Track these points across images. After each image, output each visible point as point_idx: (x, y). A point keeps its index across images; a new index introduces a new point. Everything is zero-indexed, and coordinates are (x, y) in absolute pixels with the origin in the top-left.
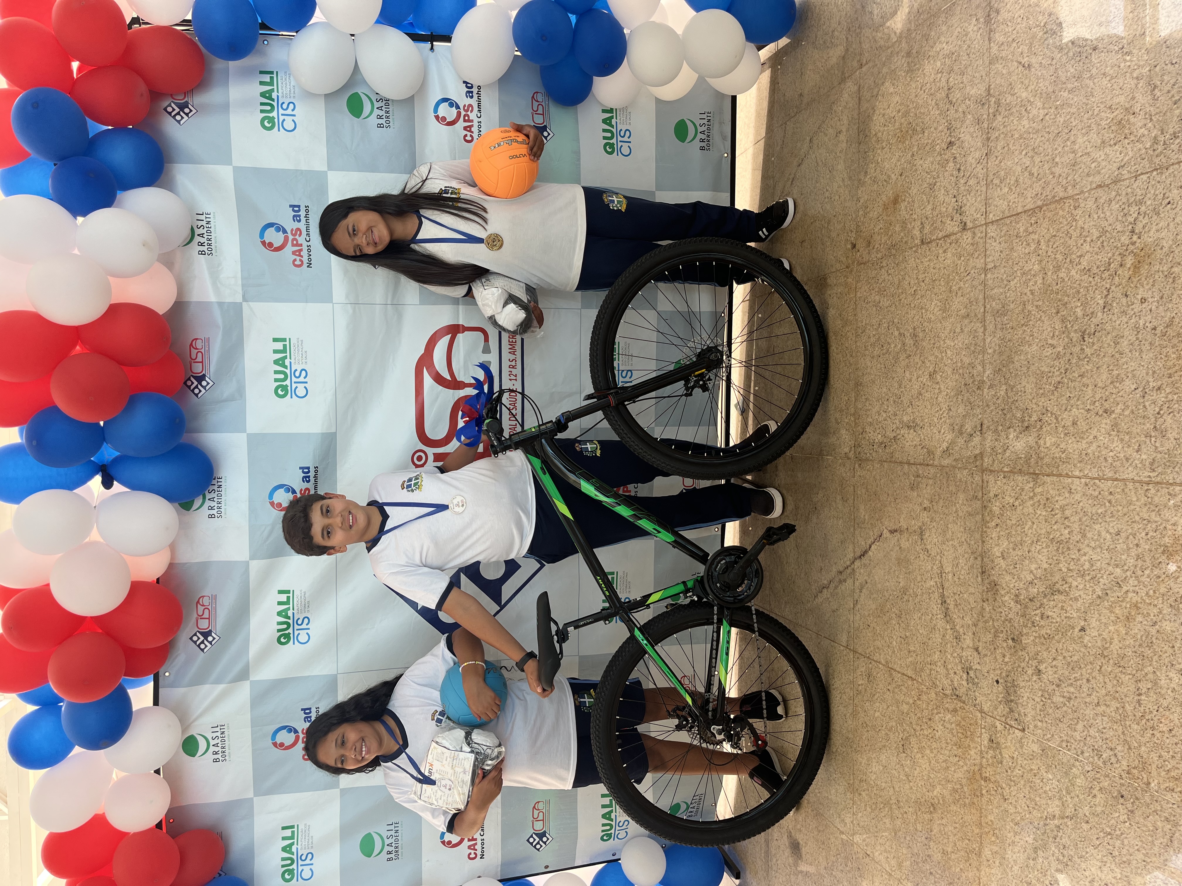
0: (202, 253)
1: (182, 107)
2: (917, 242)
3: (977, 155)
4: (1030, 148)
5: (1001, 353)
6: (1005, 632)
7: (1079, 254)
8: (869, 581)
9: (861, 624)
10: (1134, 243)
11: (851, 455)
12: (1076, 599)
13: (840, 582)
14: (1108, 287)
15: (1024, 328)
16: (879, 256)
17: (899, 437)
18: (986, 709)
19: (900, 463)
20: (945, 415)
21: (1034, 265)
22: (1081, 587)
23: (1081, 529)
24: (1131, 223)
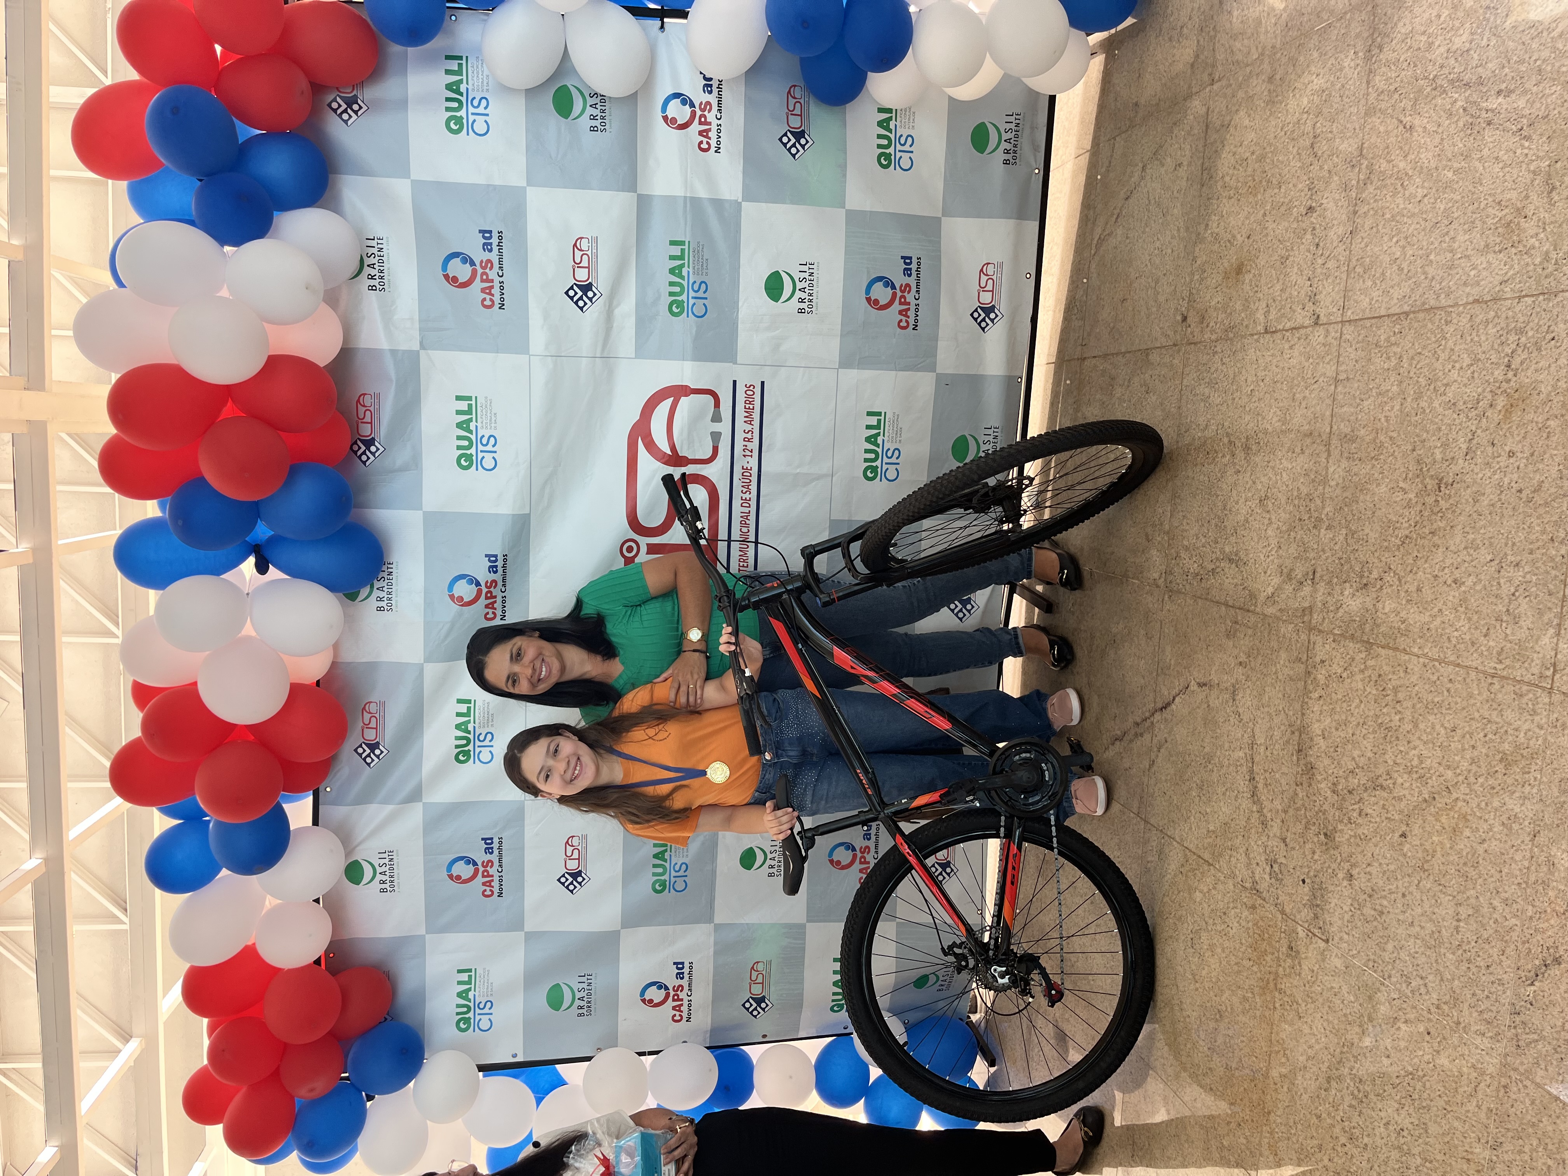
0: (372, 288)
1: (350, 102)
2: (1260, 328)
3: (1341, 230)
4: (1402, 235)
5: (1345, 488)
6: (1317, 824)
7: (1445, 381)
8: (1169, 740)
9: (1156, 790)
10: (1508, 381)
11: (1161, 582)
12: (1400, 799)
13: (1136, 735)
14: (1474, 429)
15: (1373, 461)
16: (1213, 337)
17: (1218, 570)
18: (1288, 911)
19: (1217, 602)
20: (1273, 553)
21: (1392, 385)
22: (1407, 785)
23: (1413, 717)
24: (1507, 355)
